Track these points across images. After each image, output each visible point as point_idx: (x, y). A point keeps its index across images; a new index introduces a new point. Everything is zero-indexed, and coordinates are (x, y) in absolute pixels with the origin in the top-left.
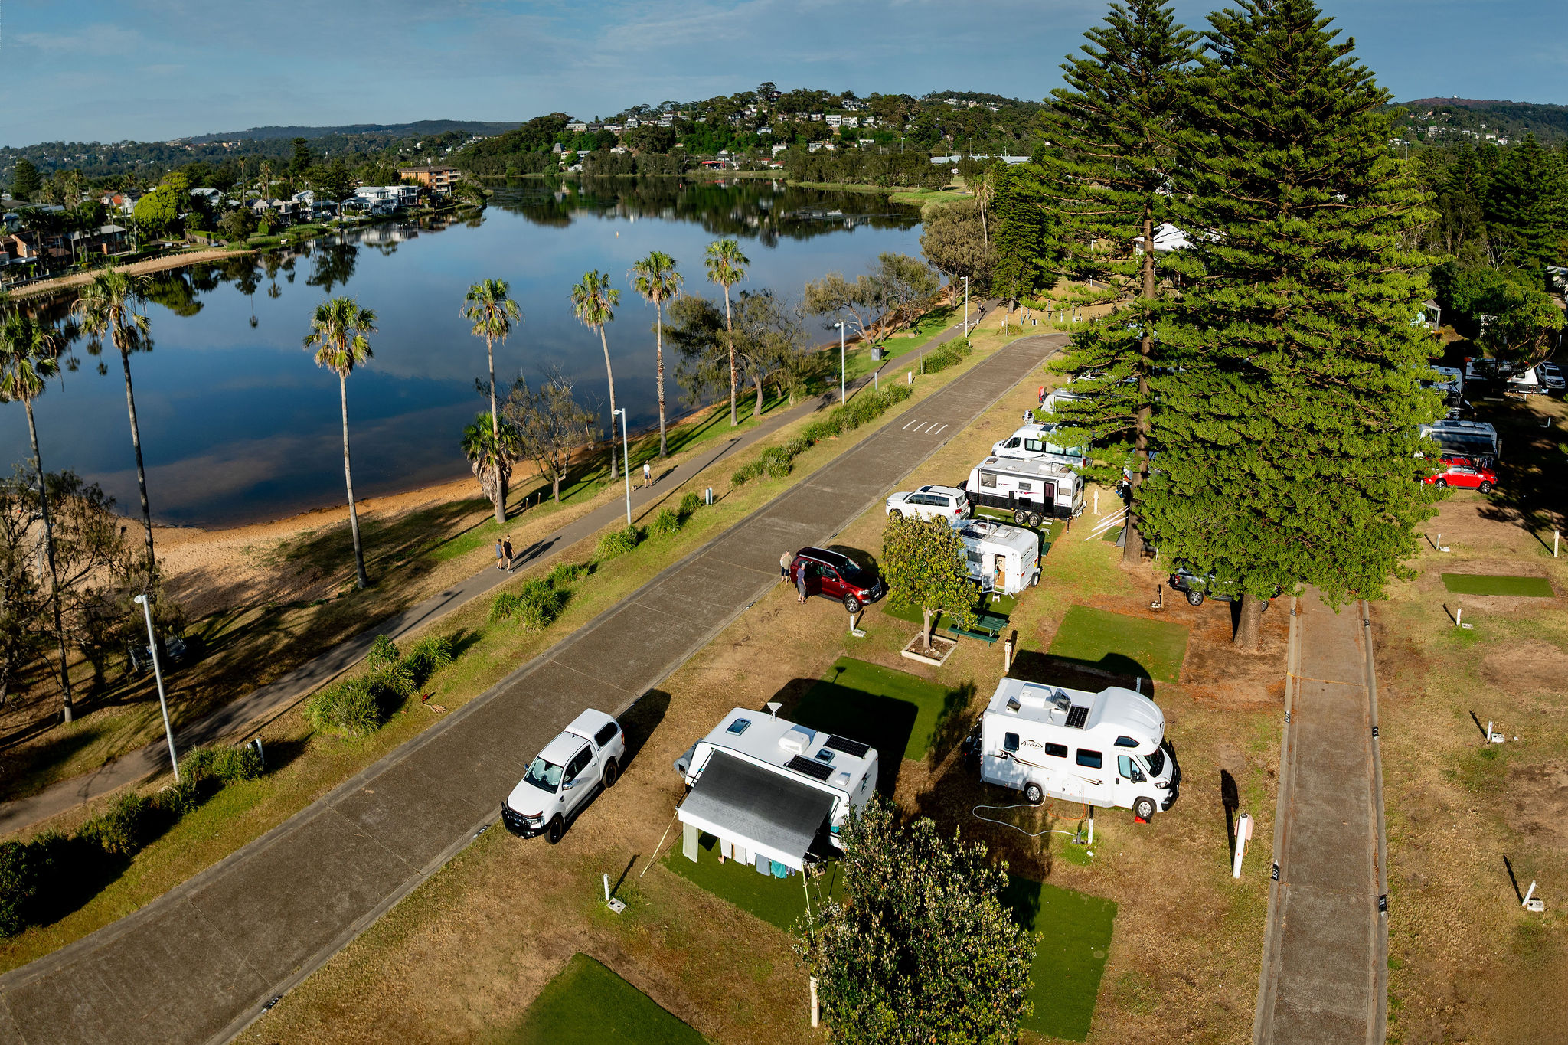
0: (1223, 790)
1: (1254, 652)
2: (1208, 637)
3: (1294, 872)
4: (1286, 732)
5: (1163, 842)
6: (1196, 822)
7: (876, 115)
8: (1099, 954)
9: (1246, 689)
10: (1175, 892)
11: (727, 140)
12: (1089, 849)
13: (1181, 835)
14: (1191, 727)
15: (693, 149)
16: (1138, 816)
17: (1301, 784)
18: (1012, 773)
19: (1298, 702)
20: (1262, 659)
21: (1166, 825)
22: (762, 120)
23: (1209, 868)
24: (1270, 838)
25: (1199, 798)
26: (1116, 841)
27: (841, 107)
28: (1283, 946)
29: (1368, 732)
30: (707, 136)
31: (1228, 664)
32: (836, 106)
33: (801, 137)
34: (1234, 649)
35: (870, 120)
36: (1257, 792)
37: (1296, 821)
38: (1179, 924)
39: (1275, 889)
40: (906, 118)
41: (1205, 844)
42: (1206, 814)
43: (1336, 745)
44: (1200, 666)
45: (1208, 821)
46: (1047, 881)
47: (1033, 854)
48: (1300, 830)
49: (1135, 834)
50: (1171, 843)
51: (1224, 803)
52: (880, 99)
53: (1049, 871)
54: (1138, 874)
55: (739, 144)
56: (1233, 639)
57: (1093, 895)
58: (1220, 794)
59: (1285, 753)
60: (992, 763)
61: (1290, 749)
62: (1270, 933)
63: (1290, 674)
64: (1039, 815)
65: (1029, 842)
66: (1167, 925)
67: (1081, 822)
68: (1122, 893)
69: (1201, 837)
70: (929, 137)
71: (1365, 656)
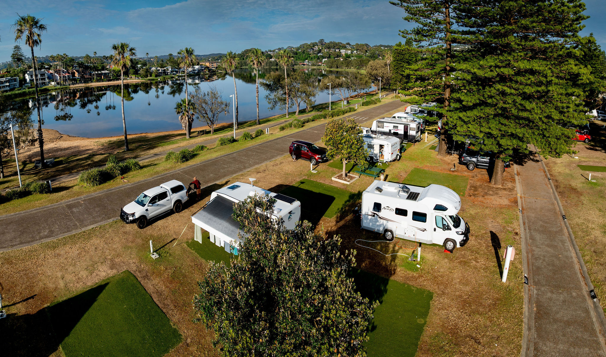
0: (492, 240)
1: (500, 186)
2: (478, 181)
3: (536, 280)
4: (521, 217)
5: (460, 262)
6: (478, 253)
7: (357, 50)
8: (421, 321)
9: (498, 199)
10: (468, 288)
11: (308, 57)
12: (418, 264)
13: (470, 260)
14: (473, 213)
15: (297, 60)
16: (446, 249)
17: (532, 238)
18: (377, 223)
19: (524, 206)
20: (505, 189)
21: (462, 255)
22: (320, 51)
23: (487, 276)
24: (521, 263)
25: (479, 243)
26: (433, 260)
27: (345, 47)
28: (536, 322)
29: (561, 218)
30: (301, 56)
31: (489, 190)
32: (344, 47)
33: (332, 56)
34: (491, 185)
35: (355, 52)
36: (510, 241)
37: (533, 255)
38: (470, 306)
39: (527, 289)
40: (366, 51)
41: (484, 265)
42: (484, 250)
43: (546, 223)
44: (475, 191)
45: (485, 254)
46: (392, 278)
47: (386, 264)
48: (536, 259)
49: (444, 258)
50: (465, 263)
51: (493, 245)
52: (358, 45)
53: (394, 273)
54: (446, 278)
55: (312, 58)
56: (490, 182)
57: (419, 287)
58: (490, 242)
59: (522, 225)
60: (367, 219)
61: (524, 224)
62: (527, 314)
63: (519, 195)
64: (391, 246)
65: (384, 258)
66: (463, 306)
67: (414, 251)
68: (436, 287)
69: (482, 261)
70: (374, 57)
71: (552, 190)
